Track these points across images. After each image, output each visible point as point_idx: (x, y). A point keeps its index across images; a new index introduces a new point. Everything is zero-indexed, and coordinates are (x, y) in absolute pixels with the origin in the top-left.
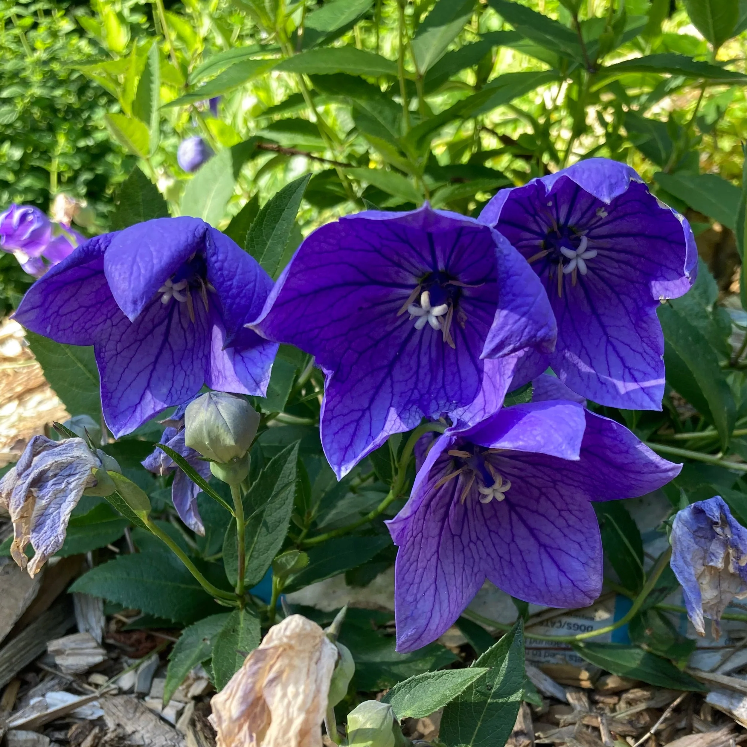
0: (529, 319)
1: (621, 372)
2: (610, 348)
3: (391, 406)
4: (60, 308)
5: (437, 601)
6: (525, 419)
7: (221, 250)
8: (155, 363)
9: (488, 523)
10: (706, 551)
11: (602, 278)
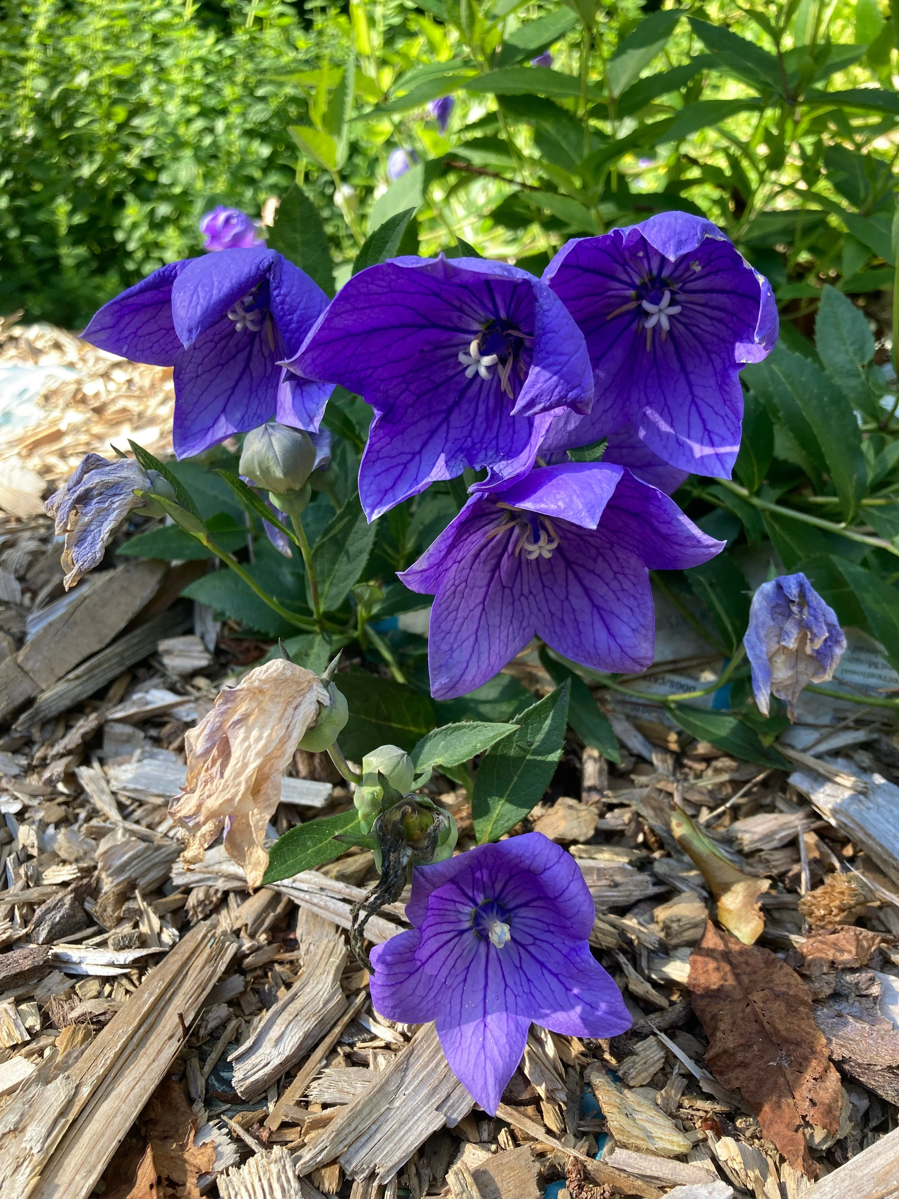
0: (561, 378)
1: (700, 435)
2: (694, 409)
3: (443, 451)
4: (138, 329)
5: (476, 652)
6: (554, 482)
7: (286, 284)
8: (234, 388)
9: (544, 577)
10: (781, 629)
11: (694, 335)
